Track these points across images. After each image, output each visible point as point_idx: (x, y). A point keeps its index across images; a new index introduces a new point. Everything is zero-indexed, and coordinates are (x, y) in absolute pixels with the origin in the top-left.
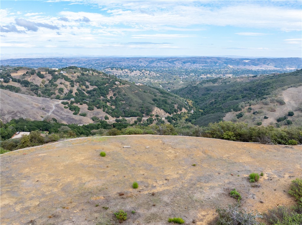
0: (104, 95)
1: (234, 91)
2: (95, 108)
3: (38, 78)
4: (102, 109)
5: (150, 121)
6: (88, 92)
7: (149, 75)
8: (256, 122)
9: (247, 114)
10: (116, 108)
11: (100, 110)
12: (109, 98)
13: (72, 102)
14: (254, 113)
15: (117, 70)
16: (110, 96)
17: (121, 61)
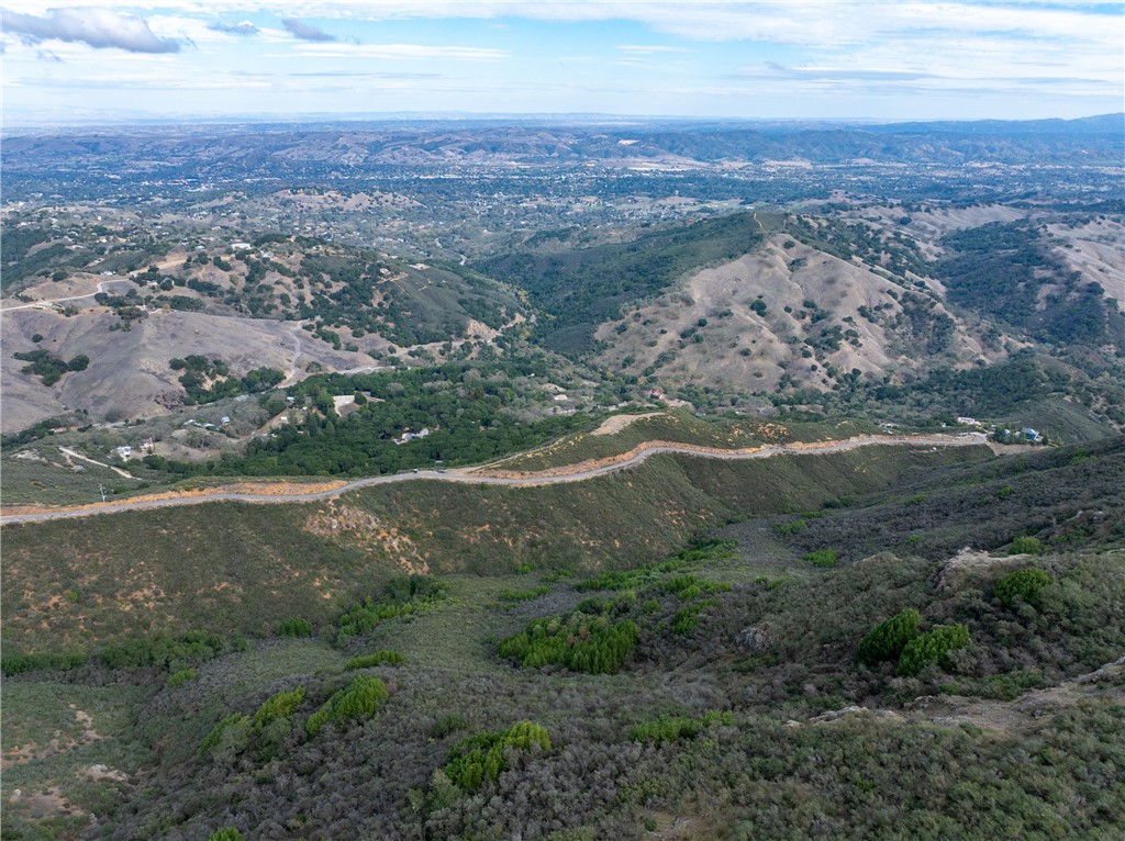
0: (366, 300)
1: (607, 272)
2: (366, 332)
3: (219, 272)
4: (379, 333)
5: (467, 348)
6: (333, 296)
7: (393, 204)
8: (648, 340)
9: (633, 325)
10: (398, 325)
11: (376, 336)
12: (375, 305)
13: (319, 325)
14: (645, 324)
15: (309, 194)
16: (378, 301)
17: (285, 147)
